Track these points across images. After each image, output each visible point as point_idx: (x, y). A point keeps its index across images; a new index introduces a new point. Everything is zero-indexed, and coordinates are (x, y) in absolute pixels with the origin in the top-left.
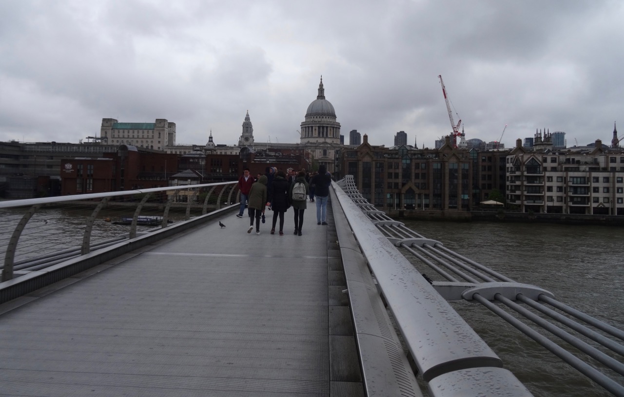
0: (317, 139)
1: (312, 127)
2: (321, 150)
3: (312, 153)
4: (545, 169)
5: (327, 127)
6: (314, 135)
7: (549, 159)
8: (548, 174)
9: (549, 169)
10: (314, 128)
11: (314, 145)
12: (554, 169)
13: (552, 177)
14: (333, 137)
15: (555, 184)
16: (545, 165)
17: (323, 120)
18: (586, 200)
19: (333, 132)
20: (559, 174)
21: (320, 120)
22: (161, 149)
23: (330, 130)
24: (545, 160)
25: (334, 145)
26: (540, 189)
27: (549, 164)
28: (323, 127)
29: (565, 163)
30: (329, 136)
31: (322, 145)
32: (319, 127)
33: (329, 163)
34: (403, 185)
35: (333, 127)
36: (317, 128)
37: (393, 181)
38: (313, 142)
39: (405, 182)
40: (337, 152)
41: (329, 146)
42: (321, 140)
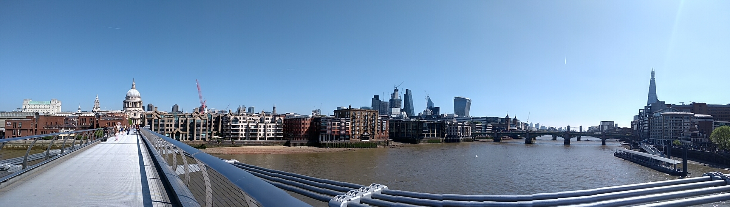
2: (133, 114)
3: (128, 115)
4: (240, 122)
5: (136, 103)
6: (130, 107)
7: (242, 118)
8: (241, 124)
9: (242, 122)
10: (129, 103)
11: (130, 111)
12: (244, 122)
13: (242, 126)
14: (139, 108)
15: (244, 129)
16: (240, 120)
17: (134, 99)
18: (256, 135)
19: (139, 105)
20: (246, 124)
22: (54, 114)
24: (240, 118)
25: (140, 111)
26: (238, 131)
27: (242, 120)
28: (134, 103)
29: (249, 120)
30: (137, 107)
31: (134, 111)
32: (132, 103)
34: (175, 129)
35: (139, 103)
37: (169, 128)
39: (176, 128)
40: (141, 115)
41: (137, 111)
42: (133, 109)
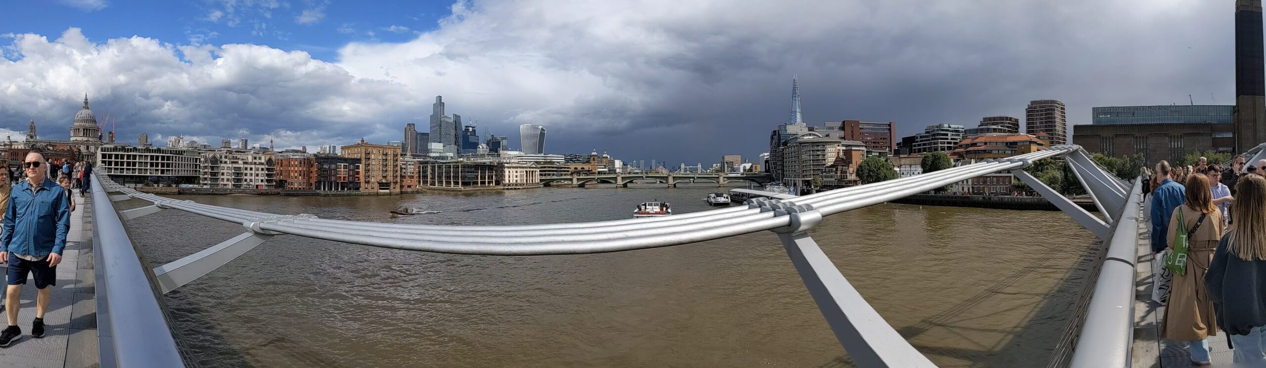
0: (83, 138)
1: (79, 129)
5: (90, 130)
6: (80, 135)
10: (80, 130)
11: (80, 142)
12: (226, 162)
14: (94, 137)
17: (87, 124)
19: (94, 132)
21: (85, 124)
23: (92, 131)
24: (221, 157)
25: (94, 142)
27: (223, 160)
28: (87, 129)
29: (232, 159)
30: (91, 136)
31: (86, 142)
32: (84, 129)
33: (90, 155)
35: (94, 130)
36: (82, 130)
38: (79, 140)
41: (90, 143)
42: (85, 139)
